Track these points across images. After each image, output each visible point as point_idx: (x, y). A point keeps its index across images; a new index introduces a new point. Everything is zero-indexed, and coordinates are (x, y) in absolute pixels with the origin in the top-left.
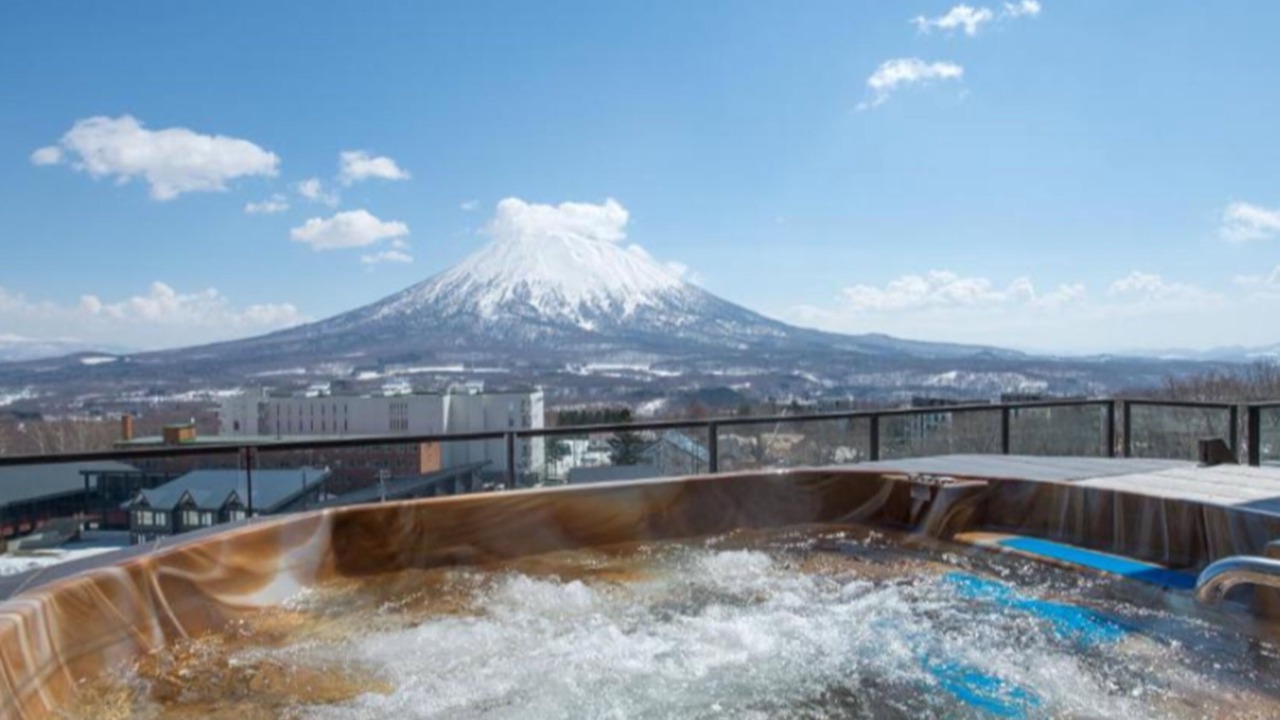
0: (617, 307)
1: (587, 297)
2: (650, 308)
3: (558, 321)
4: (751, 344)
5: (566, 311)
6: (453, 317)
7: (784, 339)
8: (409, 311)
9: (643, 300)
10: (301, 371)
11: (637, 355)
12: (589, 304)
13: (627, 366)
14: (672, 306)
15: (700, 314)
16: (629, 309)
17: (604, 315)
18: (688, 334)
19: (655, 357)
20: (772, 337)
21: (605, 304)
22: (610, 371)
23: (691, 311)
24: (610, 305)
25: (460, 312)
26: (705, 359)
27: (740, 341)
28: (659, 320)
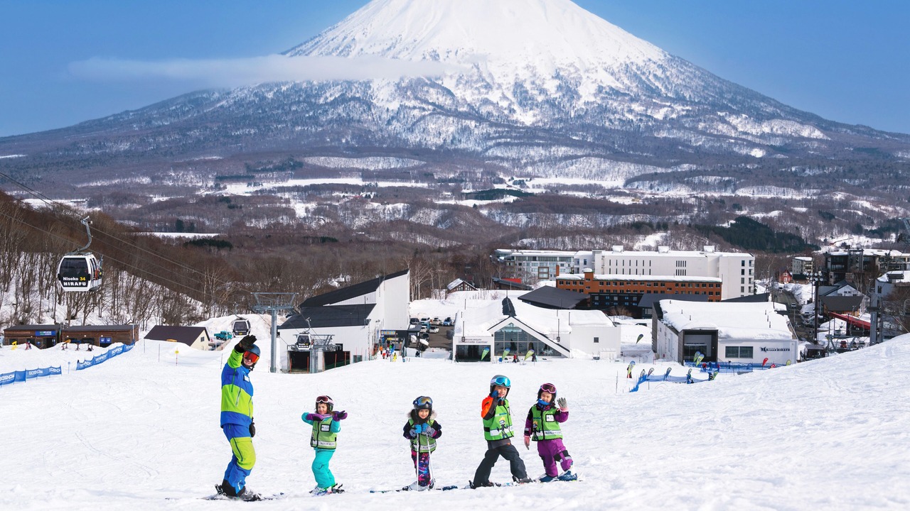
0: (570, 91)
1: (524, 75)
2: (615, 93)
3: (484, 110)
4: (772, 149)
5: (494, 96)
6: (335, 103)
7: (820, 141)
8: (270, 95)
9: (609, 81)
10: (146, 180)
11: (605, 165)
12: (528, 86)
13: (592, 182)
14: (652, 91)
15: (692, 103)
16: (587, 94)
17: (552, 103)
18: (676, 134)
19: (633, 169)
20: (803, 138)
21: (551, 86)
22: (565, 187)
23: (680, 99)
24: (559, 88)
25: (343, 100)
26: (705, 173)
27: (753, 145)
28: (631, 111)
